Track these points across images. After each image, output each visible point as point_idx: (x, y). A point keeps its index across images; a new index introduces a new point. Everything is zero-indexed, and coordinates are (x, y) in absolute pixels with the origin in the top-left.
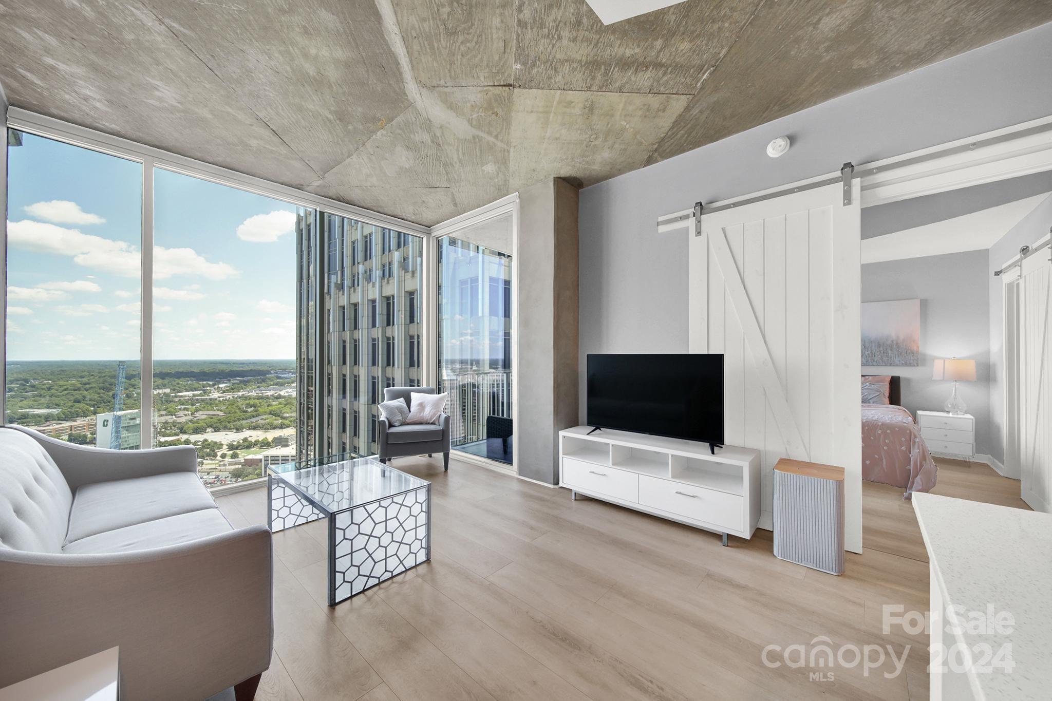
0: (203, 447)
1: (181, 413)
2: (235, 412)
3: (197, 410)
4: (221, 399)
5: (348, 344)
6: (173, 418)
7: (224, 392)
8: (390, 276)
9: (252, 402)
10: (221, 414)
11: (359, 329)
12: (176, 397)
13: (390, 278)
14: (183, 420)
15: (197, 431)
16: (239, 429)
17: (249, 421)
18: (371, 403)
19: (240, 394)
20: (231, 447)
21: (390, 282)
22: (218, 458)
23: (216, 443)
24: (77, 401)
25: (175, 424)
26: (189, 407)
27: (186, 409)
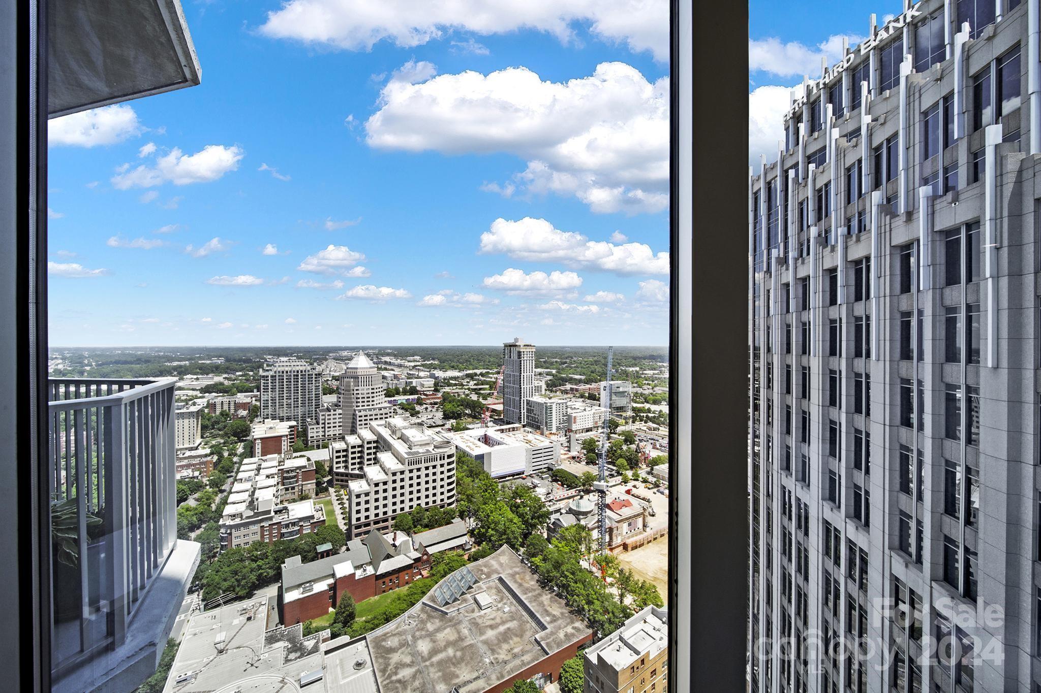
0: (660, 416)
1: (645, 387)
3: (655, 386)
5: (794, 329)
6: (639, 390)
8: (860, 231)
11: (809, 309)
12: (643, 374)
13: (862, 234)
14: (646, 392)
15: (656, 402)
18: (828, 405)
21: (862, 238)
24: (592, 372)
25: (642, 394)
26: (651, 382)
27: (648, 384)
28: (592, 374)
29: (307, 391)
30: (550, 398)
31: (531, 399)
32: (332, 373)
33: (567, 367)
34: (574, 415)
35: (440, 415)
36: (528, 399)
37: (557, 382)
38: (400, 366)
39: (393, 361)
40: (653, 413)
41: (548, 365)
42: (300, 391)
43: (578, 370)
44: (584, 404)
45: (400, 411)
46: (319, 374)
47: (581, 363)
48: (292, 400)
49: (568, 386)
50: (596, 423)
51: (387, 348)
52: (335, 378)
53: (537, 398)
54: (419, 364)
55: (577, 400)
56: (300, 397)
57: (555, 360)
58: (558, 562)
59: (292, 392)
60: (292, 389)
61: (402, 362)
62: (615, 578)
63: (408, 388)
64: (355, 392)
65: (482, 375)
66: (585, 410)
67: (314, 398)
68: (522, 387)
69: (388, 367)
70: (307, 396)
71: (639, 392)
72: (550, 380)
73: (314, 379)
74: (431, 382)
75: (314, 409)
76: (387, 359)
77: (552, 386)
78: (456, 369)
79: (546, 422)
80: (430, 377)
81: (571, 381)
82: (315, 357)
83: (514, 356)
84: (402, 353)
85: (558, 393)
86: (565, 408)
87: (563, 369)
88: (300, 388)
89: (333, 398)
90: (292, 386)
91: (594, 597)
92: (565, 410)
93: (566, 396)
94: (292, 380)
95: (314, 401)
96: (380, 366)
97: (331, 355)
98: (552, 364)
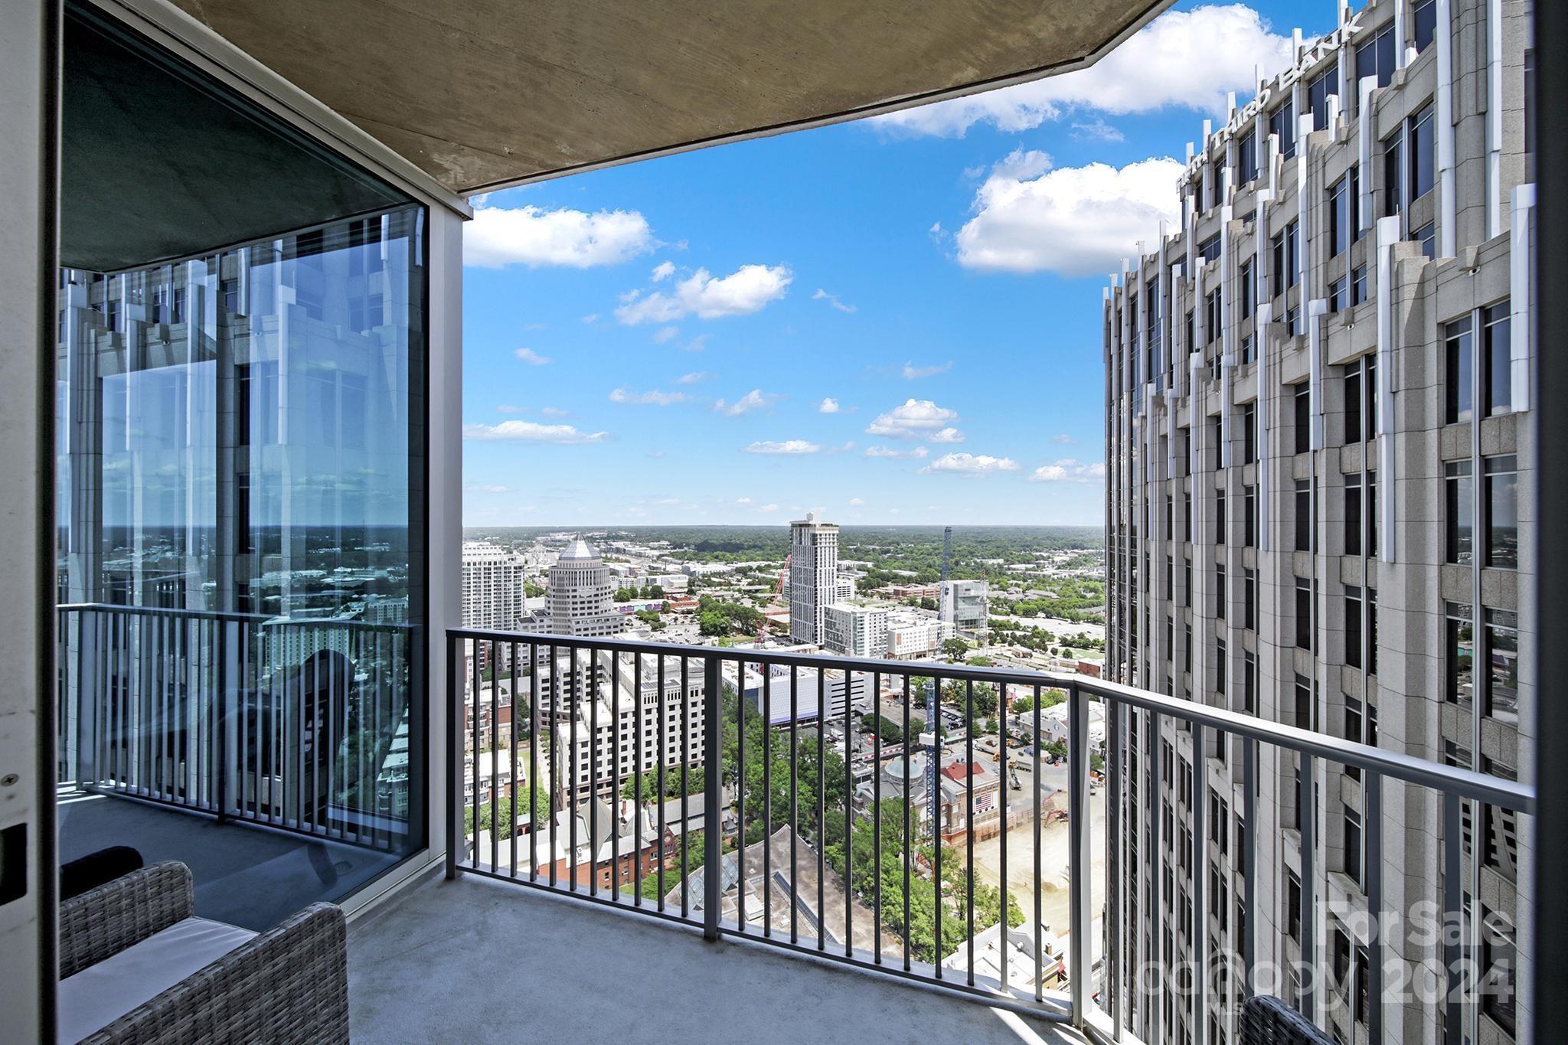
0: (1034, 635)
1: (1012, 589)
2: (1070, 596)
3: (1029, 588)
4: (1056, 577)
6: (1002, 595)
7: (1059, 568)
9: (1092, 585)
10: (1054, 596)
12: (1009, 569)
14: (1013, 597)
15: (1028, 613)
16: (1075, 620)
17: (1087, 610)
19: (1078, 572)
20: (1065, 642)
22: (1049, 652)
23: (1046, 633)
24: (930, 566)
25: (1006, 601)
26: (1021, 582)
27: (1017, 585)
28: (929, 570)
29: (503, 591)
30: (862, 606)
31: (831, 606)
32: (540, 566)
33: (890, 557)
34: (897, 632)
35: (696, 629)
36: (828, 606)
37: (874, 581)
38: (639, 555)
39: (630, 547)
40: (1024, 630)
41: (861, 555)
42: (492, 592)
43: (909, 563)
44: (915, 615)
45: (637, 623)
46: (520, 568)
47: (912, 552)
48: (482, 605)
49: (891, 588)
50: (933, 643)
51: (620, 529)
52: (544, 573)
53: (841, 606)
54: (667, 552)
55: (905, 608)
56: (492, 600)
57: (871, 547)
58: (864, 854)
59: (482, 592)
60: (482, 588)
61: (642, 550)
62: (952, 881)
63: (650, 588)
64: (571, 594)
65: (760, 569)
66: (915, 624)
67: (512, 603)
68: (819, 587)
69: (621, 557)
70: (503, 599)
71: (1002, 597)
72: (864, 578)
73: (512, 574)
74: (684, 580)
75: (512, 619)
76: (620, 544)
77: (865, 587)
78: (721, 560)
79: (855, 642)
80: (683, 573)
81: (895, 578)
82: (516, 541)
83: (807, 542)
84: (642, 536)
85: (876, 598)
86: (883, 620)
87: (884, 561)
88: (492, 588)
89: (539, 603)
90: (482, 584)
91: (918, 908)
92: (883, 623)
93: (886, 603)
94: (482, 576)
95: (512, 607)
96: (609, 556)
97: (539, 538)
98: (867, 552)
